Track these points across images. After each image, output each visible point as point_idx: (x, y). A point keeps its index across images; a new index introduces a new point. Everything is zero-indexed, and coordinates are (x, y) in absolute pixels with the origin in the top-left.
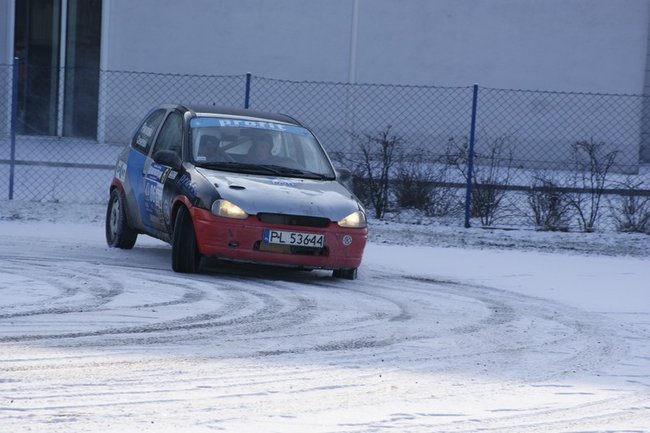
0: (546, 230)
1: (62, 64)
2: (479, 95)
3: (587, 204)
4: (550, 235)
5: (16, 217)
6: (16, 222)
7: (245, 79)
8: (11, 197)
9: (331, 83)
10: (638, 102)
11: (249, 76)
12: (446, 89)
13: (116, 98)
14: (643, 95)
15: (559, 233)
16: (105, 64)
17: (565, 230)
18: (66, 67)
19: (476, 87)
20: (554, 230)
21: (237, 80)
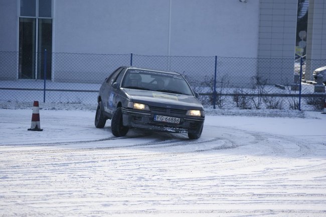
0: (244, 109)
1: (37, 51)
2: (218, 60)
3: (257, 99)
4: (245, 111)
5: (54, 109)
6: (54, 110)
7: (130, 55)
8: (44, 101)
9: (162, 56)
10: (256, 61)
11: (132, 54)
12: (205, 57)
13: (58, 64)
14: (257, 58)
15: (248, 110)
16: (54, 50)
17: (250, 109)
18: (38, 52)
19: (216, 56)
20: (246, 109)
21: (128, 56)
